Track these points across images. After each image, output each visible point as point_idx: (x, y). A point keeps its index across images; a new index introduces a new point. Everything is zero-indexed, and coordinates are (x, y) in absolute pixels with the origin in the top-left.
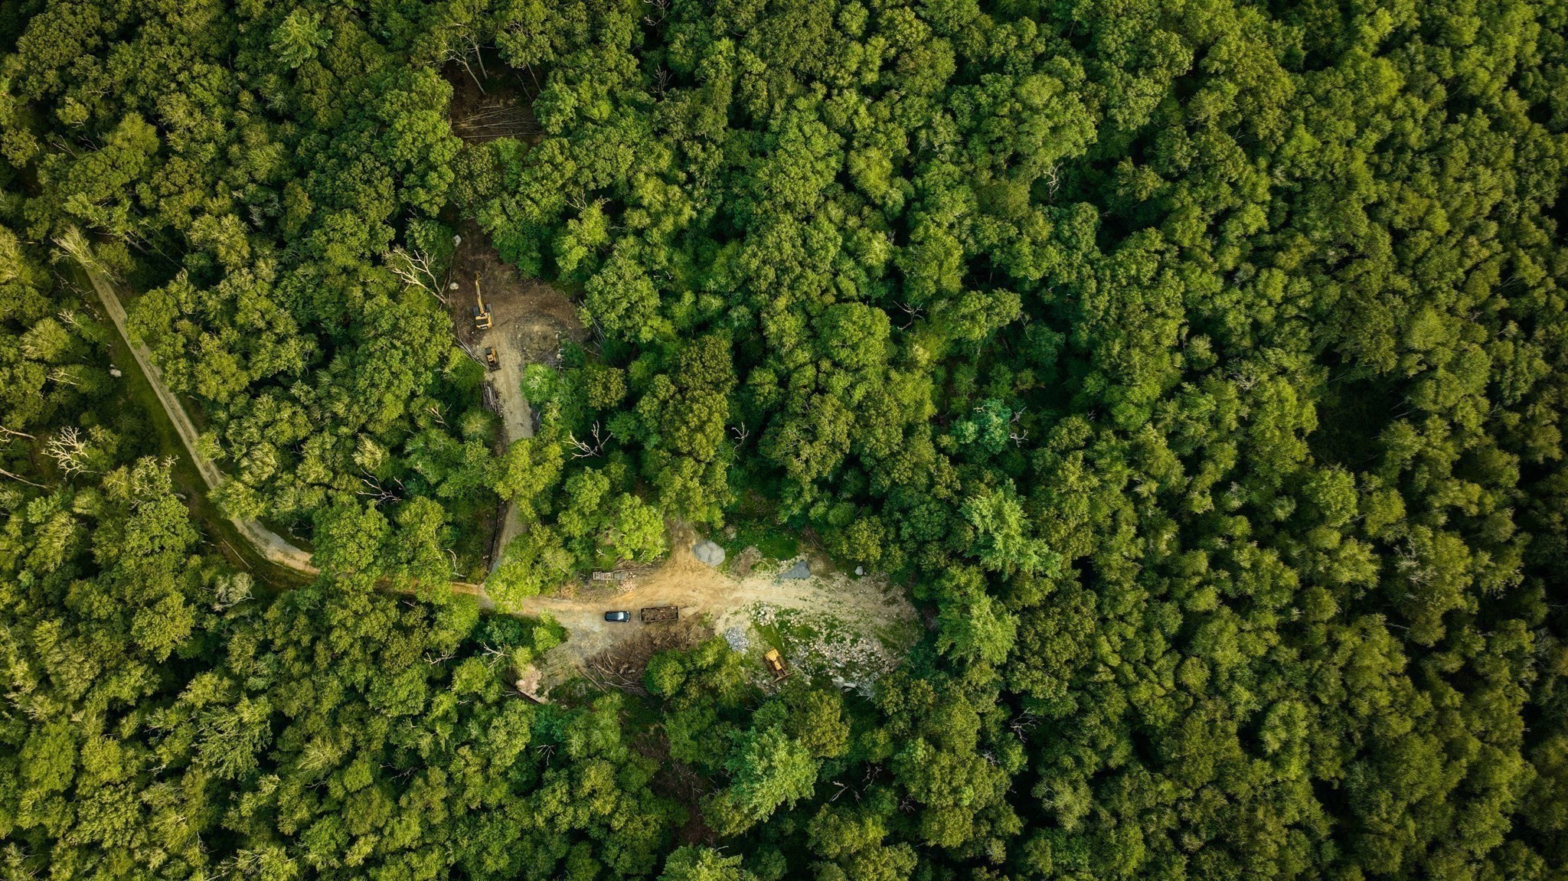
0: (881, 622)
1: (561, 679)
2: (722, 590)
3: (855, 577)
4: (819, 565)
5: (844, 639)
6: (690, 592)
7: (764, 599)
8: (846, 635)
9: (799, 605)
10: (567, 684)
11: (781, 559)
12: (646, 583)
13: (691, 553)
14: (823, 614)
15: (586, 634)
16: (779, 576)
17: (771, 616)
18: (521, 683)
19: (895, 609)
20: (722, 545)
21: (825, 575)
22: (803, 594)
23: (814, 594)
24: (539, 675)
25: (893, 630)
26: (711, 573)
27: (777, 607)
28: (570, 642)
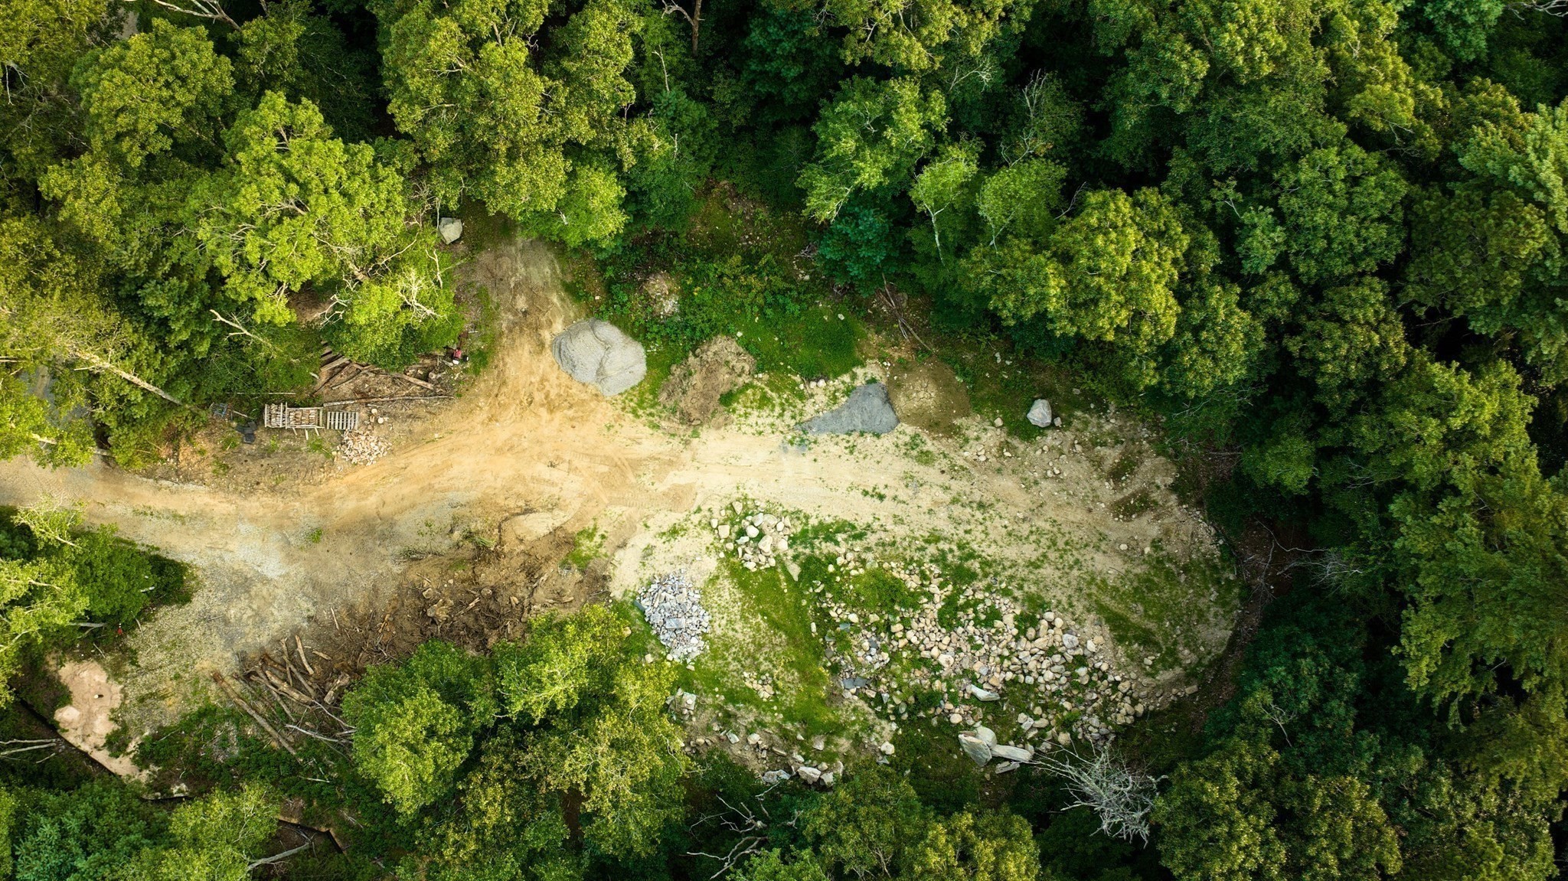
0: (1109, 566)
1: (172, 710)
2: (636, 465)
3: (1028, 432)
4: (923, 394)
5: (994, 615)
6: (542, 469)
7: (759, 493)
8: (1003, 603)
9: (862, 512)
10: (190, 723)
11: (810, 376)
12: (418, 441)
13: (548, 356)
14: (934, 538)
15: (242, 584)
16: (804, 427)
17: (776, 544)
18: (66, 715)
19: (1147, 527)
20: (639, 332)
21: (940, 425)
22: (876, 479)
23: (908, 478)
24: (114, 695)
25: (1143, 589)
26: (605, 413)
27: (796, 515)
28: (198, 603)
